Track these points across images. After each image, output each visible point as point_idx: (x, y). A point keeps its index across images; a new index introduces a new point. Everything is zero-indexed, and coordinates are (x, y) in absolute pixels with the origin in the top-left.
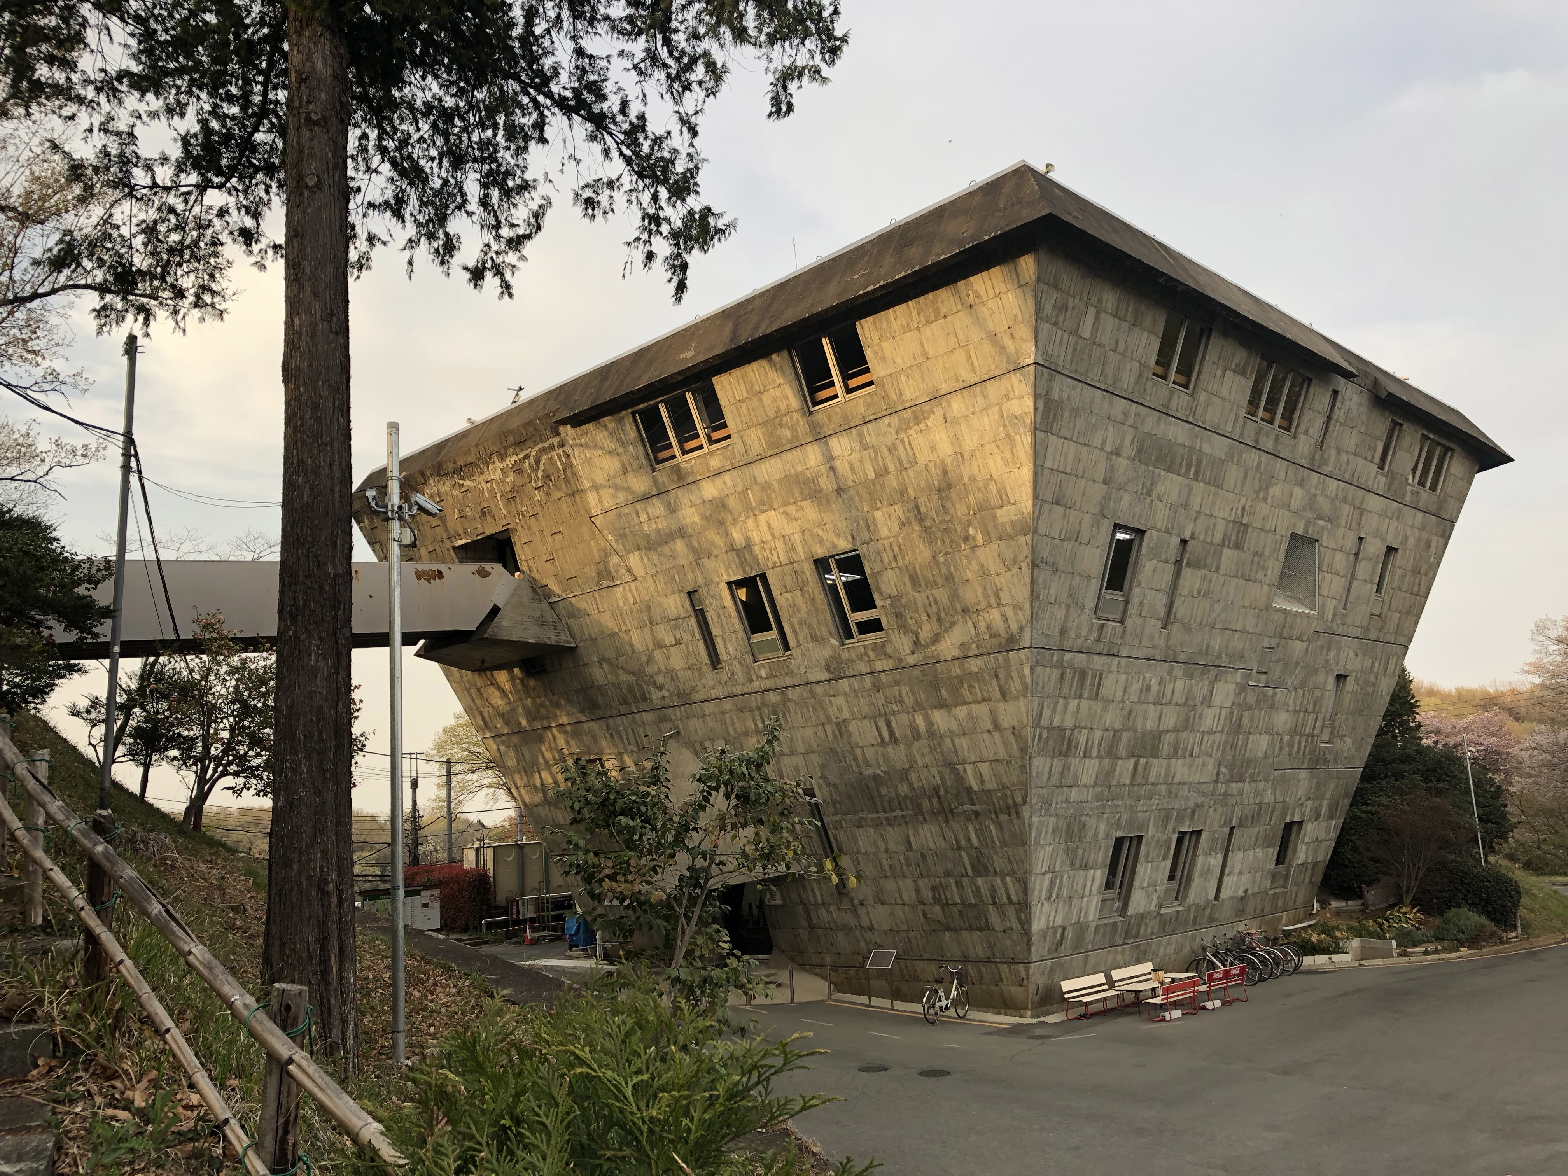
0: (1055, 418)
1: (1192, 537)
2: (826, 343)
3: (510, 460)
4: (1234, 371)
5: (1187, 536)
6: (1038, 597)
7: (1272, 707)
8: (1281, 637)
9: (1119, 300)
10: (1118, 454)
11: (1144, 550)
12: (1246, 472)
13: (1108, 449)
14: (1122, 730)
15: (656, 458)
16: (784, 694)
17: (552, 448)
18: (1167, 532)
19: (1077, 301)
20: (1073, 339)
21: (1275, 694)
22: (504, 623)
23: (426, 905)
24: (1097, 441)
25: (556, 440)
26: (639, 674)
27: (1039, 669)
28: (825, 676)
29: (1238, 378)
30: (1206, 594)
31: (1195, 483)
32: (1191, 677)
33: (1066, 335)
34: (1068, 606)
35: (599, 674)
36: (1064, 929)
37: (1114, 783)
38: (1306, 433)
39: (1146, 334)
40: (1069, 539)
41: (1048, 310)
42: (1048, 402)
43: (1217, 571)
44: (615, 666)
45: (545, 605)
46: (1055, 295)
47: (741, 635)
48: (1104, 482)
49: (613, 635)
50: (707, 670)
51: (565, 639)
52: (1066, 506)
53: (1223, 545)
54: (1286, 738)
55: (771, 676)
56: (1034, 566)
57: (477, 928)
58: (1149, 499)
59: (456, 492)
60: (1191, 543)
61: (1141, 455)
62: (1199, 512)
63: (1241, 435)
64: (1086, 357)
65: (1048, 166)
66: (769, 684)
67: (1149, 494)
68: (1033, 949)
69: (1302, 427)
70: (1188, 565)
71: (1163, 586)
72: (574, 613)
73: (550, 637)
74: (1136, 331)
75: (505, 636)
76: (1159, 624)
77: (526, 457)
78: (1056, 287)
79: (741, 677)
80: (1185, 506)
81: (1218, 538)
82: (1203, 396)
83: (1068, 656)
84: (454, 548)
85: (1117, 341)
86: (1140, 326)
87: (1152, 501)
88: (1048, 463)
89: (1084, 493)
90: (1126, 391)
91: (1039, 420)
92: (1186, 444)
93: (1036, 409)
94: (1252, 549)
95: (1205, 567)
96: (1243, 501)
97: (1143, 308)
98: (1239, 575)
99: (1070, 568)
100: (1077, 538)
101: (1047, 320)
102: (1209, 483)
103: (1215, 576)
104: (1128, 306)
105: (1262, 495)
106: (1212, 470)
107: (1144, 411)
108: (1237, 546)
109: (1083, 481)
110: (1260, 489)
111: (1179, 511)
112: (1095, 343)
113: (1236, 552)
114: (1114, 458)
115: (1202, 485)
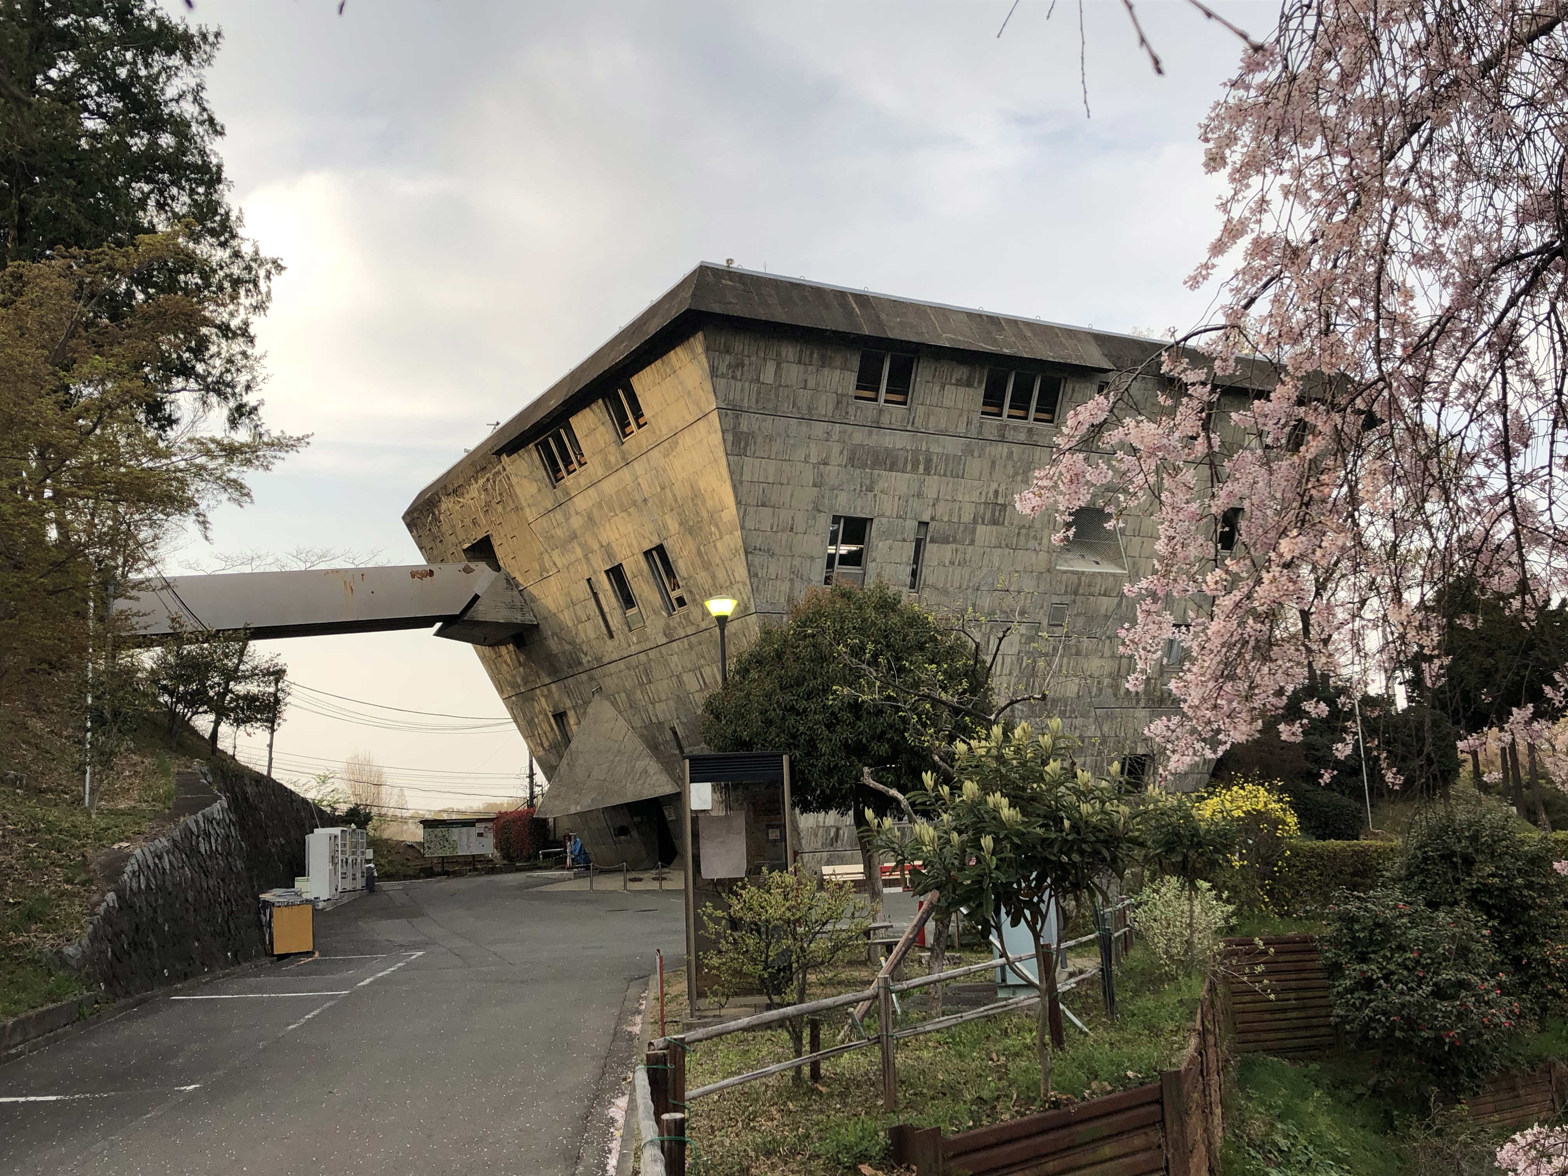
0: (747, 445)
1: (933, 519)
2: (620, 392)
3: (481, 482)
4: (956, 385)
5: (926, 518)
6: (756, 575)
7: (1078, 654)
8: (1076, 593)
9: (801, 353)
10: (826, 464)
11: (873, 534)
12: (993, 463)
13: (813, 460)
15: (555, 477)
16: (647, 655)
17: (499, 473)
18: (899, 517)
19: (754, 358)
20: (755, 387)
21: (1078, 643)
22: (481, 608)
24: (800, 454)
25: (500, 467)
28: (665, 640)
29: (962, 390)
30: (962, 564)
31: (927, 477)
33: (747, 384)
34: (792, 580)
35: (553, 644)
39: (838, 371)
40: (783, 531)
41: (723, 369)
42: (735, 434)
43: (972, 543)
44: (561, 639)
45: (516, 593)
46: (728, 357)
47: (619, 611)
48: (814, 485)
49: (555, 614)
50: (606, 638)
51: (529, 618)
52: (773, 507)
53: (975, 521)
55: (639, 642)
56: (747, 553)
58: (870, 494)
59: (457, 508)
60: (932, 525)
61: (853, 460)
62: (937, 499)
63: (980, 433)
64: (773, 397)
66: (639, 648)
67: (870, 489)
70: (932, 541)
71: (905, 559)
72: (533, 599)
73: (517, 617)
74: (826, 371)
76: (906, 590)
77: (488, 480)
78: (728, 352)
79: (625, 645)
80: (919, 495)
81: (967, 517)
82: (921, 410)
84: (464, 551)
85: (806, 381)
86: (830, 366)
87: (875, 495)
88: (747, 477)
89: (792, 496)
90: (825, 416)
91: (729, 448)
92: (909, 448)
93: (724, 440)
94: (1015, 523)
95: (955, 541)
96: (994, 486)
97: (829, 353)
98: (1003, 544)
99: (788, 552)
100: (792, 529)
101: (723, 376)
102: (945, 475)
103: (970, 548)
104: (812, 354)
105: (1019, 478)
106: (947, 465)
107: (850, 429)
108: (994, 522)
109: (789, 487)
110: (1016, 473)
111: (911, 500)
112: (780, 386)
113: (994, 528)
114: (821, 467)
115: (936, 477)
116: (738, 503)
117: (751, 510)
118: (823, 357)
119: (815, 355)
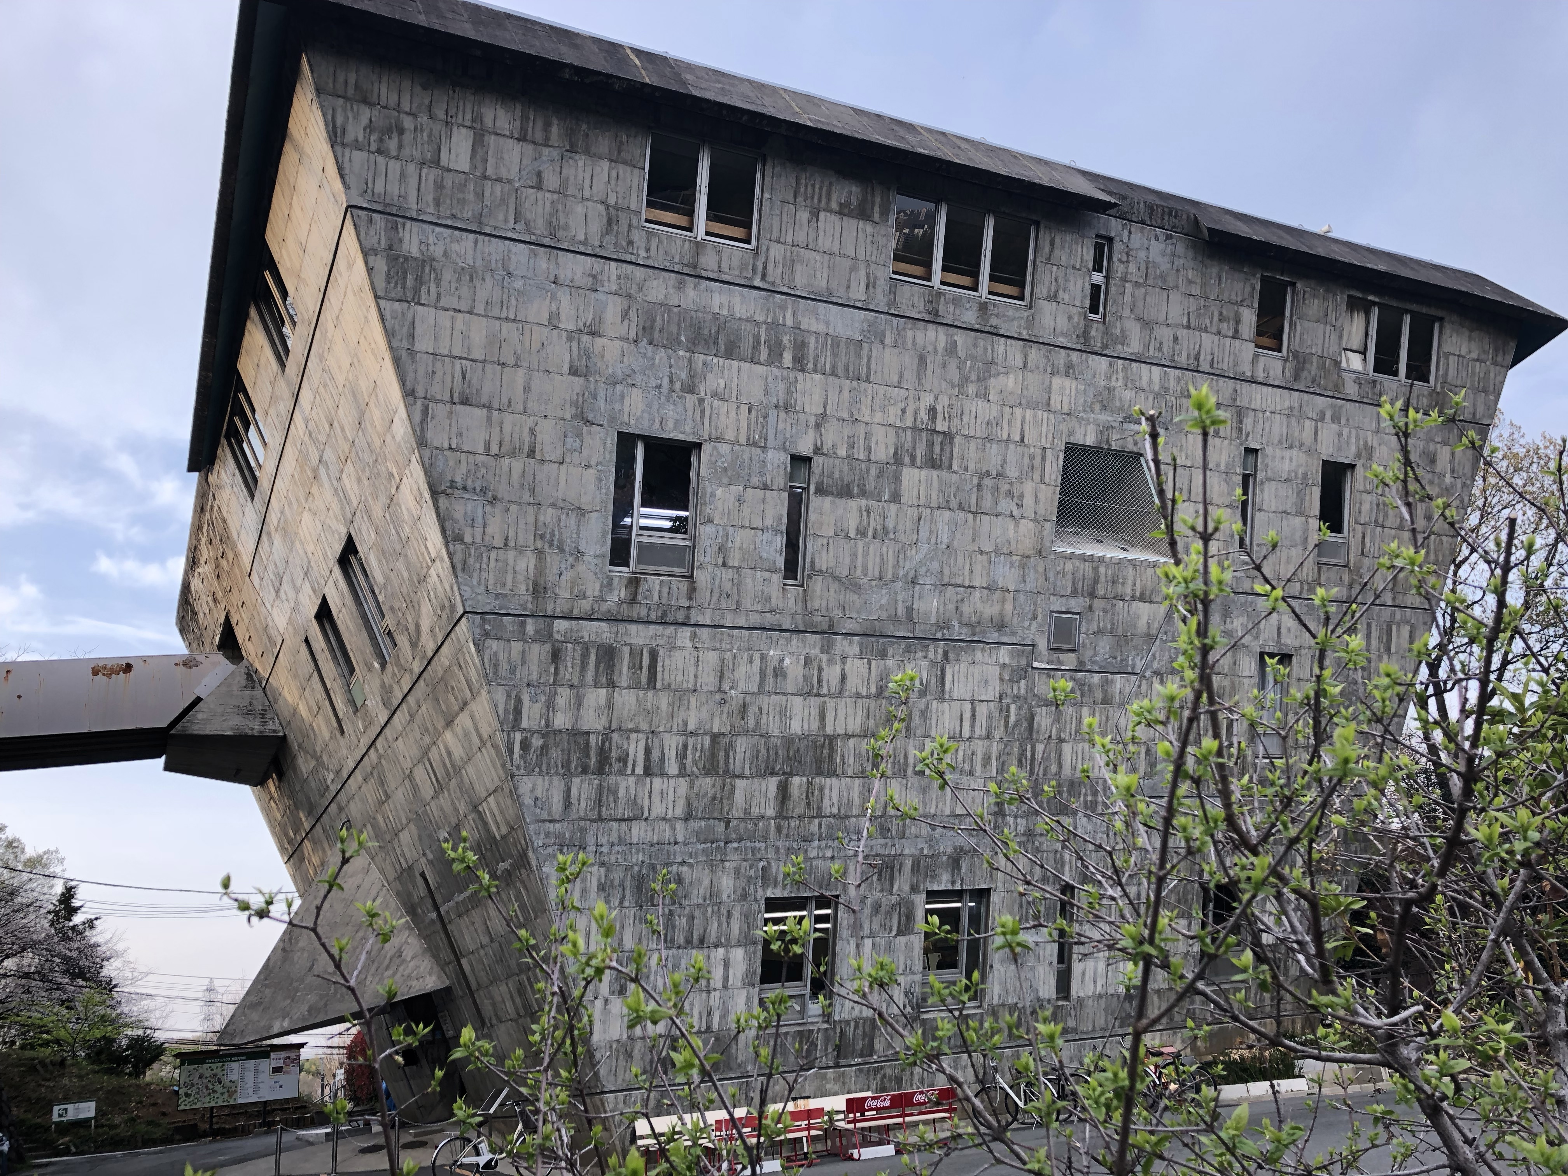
0: (420, 281)
1: (818, 450)
2: (268, 277)
4: (840, 213)
5: (805, 448)
6: (459, 538)
7: (1107, 701)
8: (1092, 595)
9: (524, 119)
10: (593, 334)
12: (922, 357)
13: (568, 324)
14: (734, 733)
16: (376, 749)
17: (213, 504)
18: (751, 443)
19: (424, 119)
20: (430, 175)
21: (1106, 683)
22: (199, 715)
24: (536, 314)
26: (316, 756)
27: (494, 645)
28: (386, 716)
29: (851, 224)
30: (882, 534)
31: (800, 375)
32: (883, 654)
33: (412, 168)
34: (540, 553)
37: (736, 813)
38: (1053, 298)
39: (606, 164)
40: (512, 454)
41: (355, 131)
43: (896, 498)
45: (258, 692)
46: (366, 114)
48: (574, 372)
50: (339, 735)
51: (272, 727)
52: (489, 407)
53: (898, 460)
55: (366, 730)
56: (437, 492)
58: (691, 399)
60: (817, 461)
61: (651, 335)
62: (824, 416)
63: (890, 304)
64: (471, 197)
66: (367, 739)
67: (690, 389)
68: (602, 1074)
69: (1042, 290)
70: (821, 491)
71: (769, 522)
74: (581, 160)
76: (777, 578)
78: (365, 101)
79: (354, 738)
80: (787, 407)
81: (882, 452)
83: (560, 626)
85: (539, 174)
86: (587, 152)
87: (701, 401)
88: (423, 344)
89: (527, 389)
90: (585, 243)
91: (381, 284)
92: (760, 318)
93: (370, 270)
94: (972, 466)
95: (863, 493)
96: (928, 399)
97: (584, 127)
98: (954, 504)
99: (526, 497)
100: (531, 453)
101: (357, 146)
102: (834, 374)
103: (894, 507)
104: (547, 126)
105: (971, 389)
106: (835, 355)
107: (639, 272)
108: (933, 463)
109: (521, 373)
110: (965, 381)
111: (773, 414)
112: (485, 177)
113: (935, 473)
114: (586, 339)
115: (817, 377)
116: (409, 394)
117: (439, 410)
118: (570, 134)
119: (554, 129)
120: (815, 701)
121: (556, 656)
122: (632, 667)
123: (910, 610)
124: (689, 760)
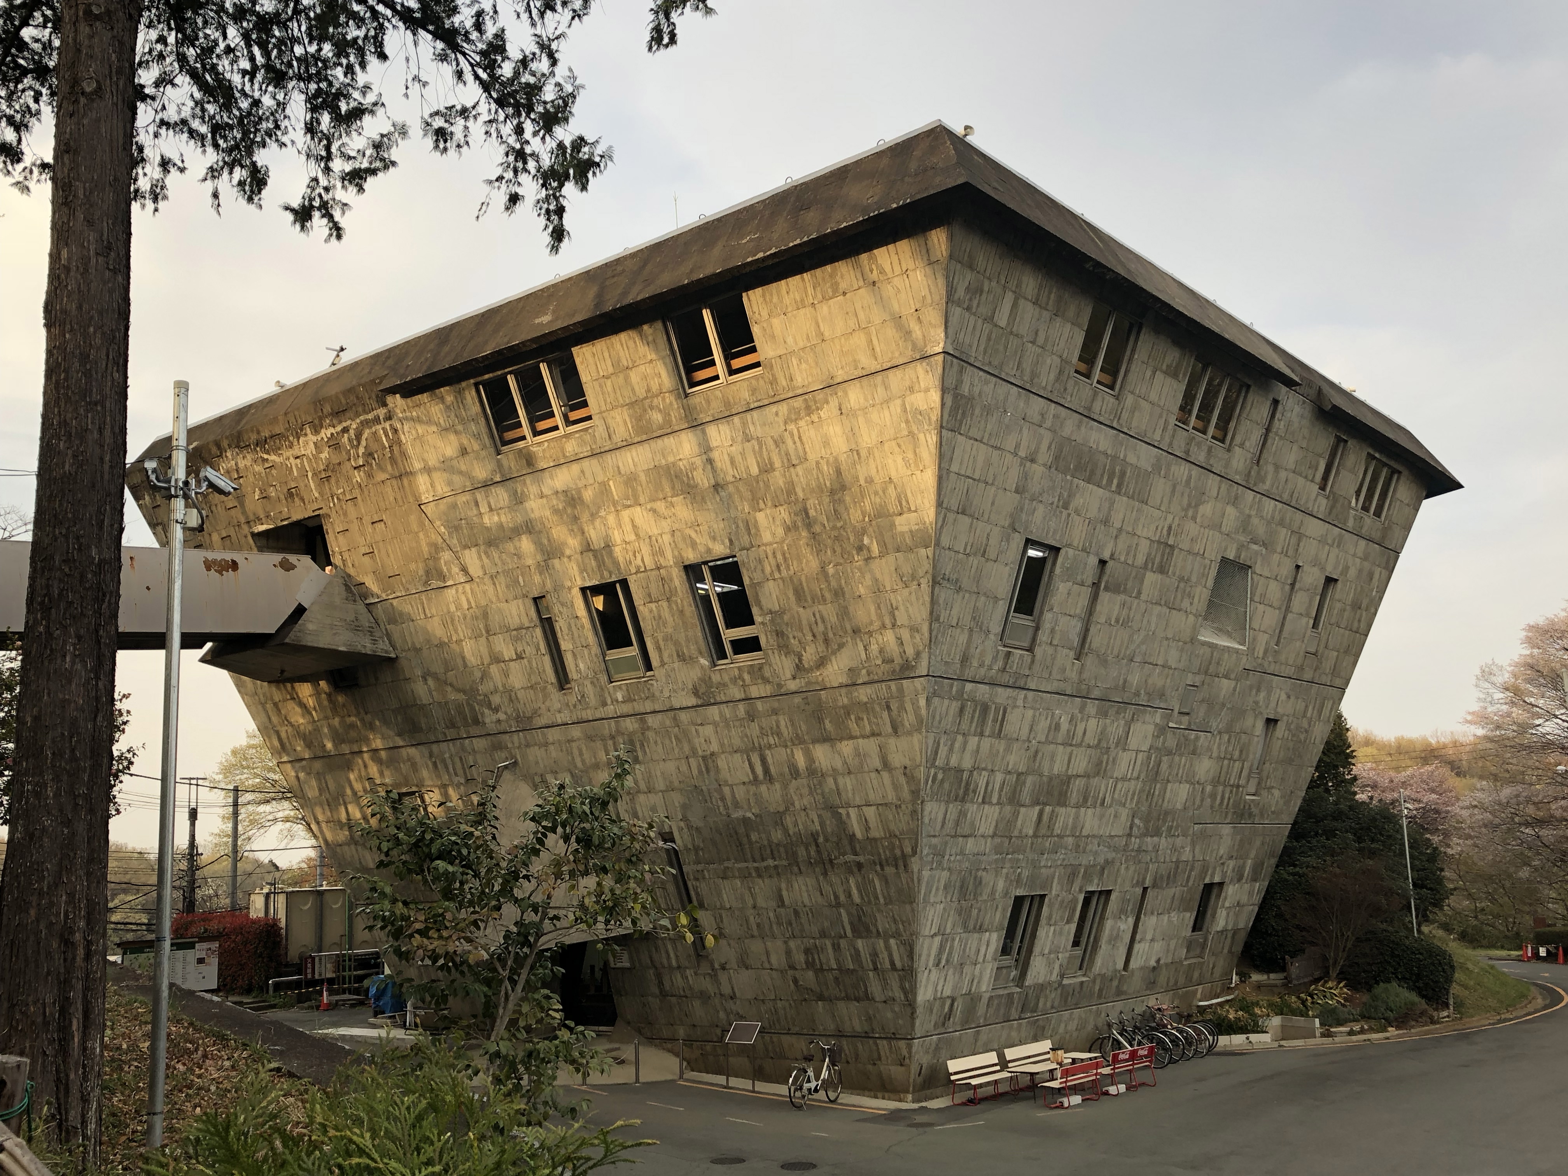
0: (964, 415)
1: (1112, 557)
2: (707, 315)
3: (326, 433)
4: (1165, 373)
5: (1106, 556)
6: (937, 619)
7: (1194, 753)
8: (1206, 673)
9: (1041, 286)
10: (1033, 461)
11: (1058, 570)
12: (1174, 487)
13: (1022, 453)
14: (1026, 773)
15: (501, 438)
16: (643, 721)
17: (377, 420)
18: (1084, 550)
19: (994, 284)
20: (987, 327)
21: (1197, 738)
22: (311, 627)
23: (201, 961)
24: (1010, 445)
25: (382, 412)
26: (471, 692)
27: (936, 700)
28: (692, 701)
29: (1169, 380)
30: (1125, 623)
31: (1117, 497)
32: (1105, 715)
33: (980, 321)
34: (971, 630)
35: (422, 691)
36: (953, 1000)
37: (1016, 833)
38: (1242, 446)
39: (1069, 325)
40: (975, 554)
41: (960, 293)
42: (957, 397)
43: (1138, 597)
44: (441, 682)
45: (362, 608)
46: (969, 276)
47: (595, 650)
48: (1017, 491)
49: (441, 645)
50: (553, 691)
51: (382, 648)
52: (971, 516)
53: (1145, 567)
54: (1209, 788)
55: (628, 700)
56: (935, 582)
57: (263, 988)
58: (1065, 512)
59: (258, 468)
60: (1111, 564)
61: (1058, 463)
62: (1120, 530)
63: (1170, 444)
64: (1001, 348)
65: (967, 128)
66: (626, 709)
67: (1066, 506)
68: (918, 1023)
69: (1238, 439)
70: (1107, 589)
71: (1078, 611)
72: (395, 618)
73: (365, 645)
74: (1058, 321)
75: (310, 641)
76: (1072, 654)
77: (345, 430)
78: (971, 267)
79: (592, 700)
80: (1106, 522)
81: (1140, 559)
82: (1129, 400)
83: (969, 686)
84: (253, 535)
85: (1037, 332)
86: (1063, 316)
87: (1069, 515)
88: (954, 466)
89: (993, 503)
90: (1045, 388)
91: (947, 416)
92: (1109, 452)
93: (943, 405)
94: (1177, 573)
95: (1125, 591)
96: (1170, 519)
98: (1163, 602)
99: (974, 587)
100: (984, 553)
101: (959, 304)
102: (1133, 498)
103: (1136, 601)
104: (1050, 293)
105: (1190, 513)
106: (1136, 483)
107: (1064, 413)
108: (1161, 569)
109: (994, 488)
110: (1189, 506)
111: (1098, 527)
112: (1011, 333)
113: (1160, 576)
114: (1028, 464)
115: (1125, 499)
116: (939, 504)
117: (951, 516)
118: (1059, 301)
119: (1052, 296)
120: (1069, 749)
121: (962, 710)
122: (993, 721)
123: (1125, 681)
124: (1004, 793)
